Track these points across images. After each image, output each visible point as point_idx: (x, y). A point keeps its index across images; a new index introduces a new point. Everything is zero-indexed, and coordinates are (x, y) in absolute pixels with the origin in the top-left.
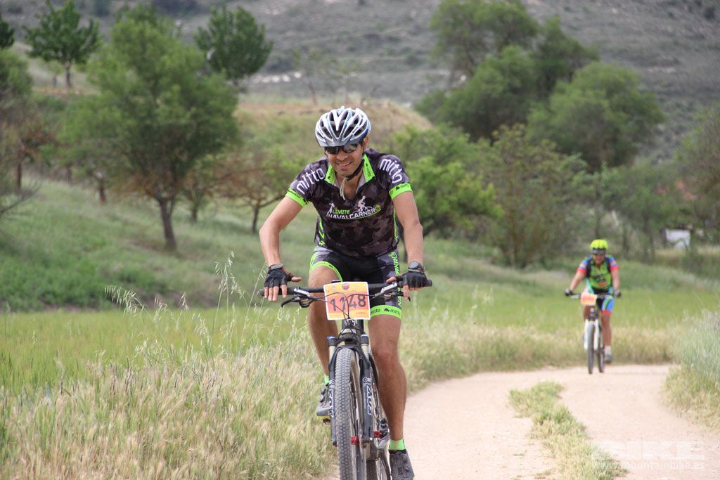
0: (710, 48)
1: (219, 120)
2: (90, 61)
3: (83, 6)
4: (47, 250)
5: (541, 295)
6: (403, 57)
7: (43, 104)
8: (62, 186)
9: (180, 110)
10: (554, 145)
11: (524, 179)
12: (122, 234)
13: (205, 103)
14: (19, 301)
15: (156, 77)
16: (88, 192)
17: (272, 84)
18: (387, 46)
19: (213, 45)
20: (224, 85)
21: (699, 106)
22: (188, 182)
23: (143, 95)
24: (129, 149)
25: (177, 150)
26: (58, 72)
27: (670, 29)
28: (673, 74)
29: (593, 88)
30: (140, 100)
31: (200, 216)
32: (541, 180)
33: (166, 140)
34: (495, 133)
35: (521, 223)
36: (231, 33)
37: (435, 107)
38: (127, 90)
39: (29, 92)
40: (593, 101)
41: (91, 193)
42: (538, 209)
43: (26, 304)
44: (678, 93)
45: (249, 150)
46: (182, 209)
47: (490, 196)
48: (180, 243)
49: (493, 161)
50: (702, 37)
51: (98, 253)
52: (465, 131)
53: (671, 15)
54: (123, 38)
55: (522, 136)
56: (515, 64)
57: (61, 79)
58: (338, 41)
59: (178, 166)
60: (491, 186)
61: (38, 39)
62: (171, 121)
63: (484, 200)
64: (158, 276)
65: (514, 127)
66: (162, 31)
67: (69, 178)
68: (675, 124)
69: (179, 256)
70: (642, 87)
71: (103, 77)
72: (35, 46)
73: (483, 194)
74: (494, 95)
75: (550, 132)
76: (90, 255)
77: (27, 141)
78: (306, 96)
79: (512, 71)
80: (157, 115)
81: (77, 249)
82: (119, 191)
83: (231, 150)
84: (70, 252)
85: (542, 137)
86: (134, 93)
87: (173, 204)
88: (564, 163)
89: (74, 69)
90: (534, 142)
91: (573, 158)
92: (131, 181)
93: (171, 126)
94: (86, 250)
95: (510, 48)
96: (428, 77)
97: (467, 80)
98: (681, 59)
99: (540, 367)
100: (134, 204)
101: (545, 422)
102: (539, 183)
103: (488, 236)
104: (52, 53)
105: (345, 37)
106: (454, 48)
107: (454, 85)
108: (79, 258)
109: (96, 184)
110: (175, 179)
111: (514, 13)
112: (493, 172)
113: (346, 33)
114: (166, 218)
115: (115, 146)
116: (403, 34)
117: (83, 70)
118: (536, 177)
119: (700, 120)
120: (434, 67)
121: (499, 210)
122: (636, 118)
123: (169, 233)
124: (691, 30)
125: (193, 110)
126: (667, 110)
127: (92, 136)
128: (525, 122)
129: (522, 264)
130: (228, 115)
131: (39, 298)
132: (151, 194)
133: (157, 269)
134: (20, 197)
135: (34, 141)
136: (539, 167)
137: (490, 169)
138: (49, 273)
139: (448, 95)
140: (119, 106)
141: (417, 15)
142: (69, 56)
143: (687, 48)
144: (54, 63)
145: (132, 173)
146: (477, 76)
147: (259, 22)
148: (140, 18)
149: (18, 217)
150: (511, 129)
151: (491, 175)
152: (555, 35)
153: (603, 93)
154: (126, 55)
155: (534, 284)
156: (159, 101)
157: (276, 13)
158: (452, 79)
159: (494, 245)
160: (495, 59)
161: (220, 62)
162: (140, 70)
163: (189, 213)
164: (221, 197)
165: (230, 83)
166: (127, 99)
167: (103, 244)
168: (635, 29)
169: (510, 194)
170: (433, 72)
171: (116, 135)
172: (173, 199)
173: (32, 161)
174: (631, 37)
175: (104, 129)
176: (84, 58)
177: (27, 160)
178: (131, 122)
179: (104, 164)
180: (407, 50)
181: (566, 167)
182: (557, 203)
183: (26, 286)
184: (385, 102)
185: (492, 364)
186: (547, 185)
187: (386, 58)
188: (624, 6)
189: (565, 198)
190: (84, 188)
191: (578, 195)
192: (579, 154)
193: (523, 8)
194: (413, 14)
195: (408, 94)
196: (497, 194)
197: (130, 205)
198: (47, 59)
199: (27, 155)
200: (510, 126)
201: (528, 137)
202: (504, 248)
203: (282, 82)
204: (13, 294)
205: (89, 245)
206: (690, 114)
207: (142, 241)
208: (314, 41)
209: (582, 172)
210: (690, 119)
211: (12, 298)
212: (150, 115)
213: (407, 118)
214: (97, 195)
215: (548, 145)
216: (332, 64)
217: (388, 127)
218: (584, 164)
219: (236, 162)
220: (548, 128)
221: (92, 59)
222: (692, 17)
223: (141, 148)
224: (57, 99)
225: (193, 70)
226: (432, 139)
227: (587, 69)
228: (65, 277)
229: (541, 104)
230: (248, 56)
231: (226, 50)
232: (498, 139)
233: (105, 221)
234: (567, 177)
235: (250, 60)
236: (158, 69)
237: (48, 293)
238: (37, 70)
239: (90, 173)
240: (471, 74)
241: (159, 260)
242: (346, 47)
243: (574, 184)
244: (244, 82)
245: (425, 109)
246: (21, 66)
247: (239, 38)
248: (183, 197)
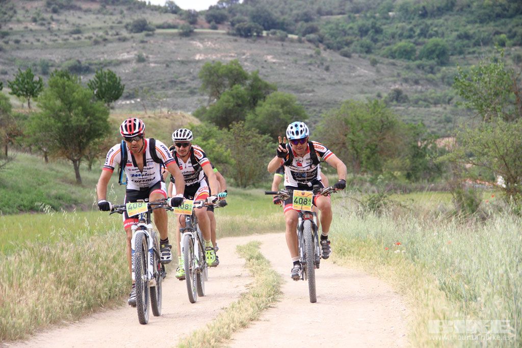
0: (328, 84)
1: (101, 122)
2: (39, 96)
3: (36, 70)
4: (20, 186)
5: (254, 200)
6: (188, 91)
7: (17, 117)
8: (27, 155)
9: (82, 118)
10: (258, 130)
11: (244, 147)
12: (56, 177)
13: (93, 115)
14: (7, 209)
15: (70, 103)
16: (39, 158)
17: (127, 104)
18: (179, 86)
19: (98, 87)
20: (103, 106)
21: (324, 111)
22: (87, 152)
23: (64, 111)
24: (58, 138)
25: (81, 137)
26: (24, 102)
27: (310, 76)
28: (312, 96)
29: (275, 104)
30: (63, 114)
31: (93, 167)
32: (252, 147)
33: (76, 132)
34: (230, 125)
35: (243, 167)
36: (105, 82)
37: (202, 114)
38: (57, 110)
39: (10, 111)
40: (276, 110)
41: (40, 158)
42: (251, 160)
43: (11, 211)
44: (315, 105)
45: (115, 136)
46: (84, 164)
47: (229, 155)
48: (83, 180)
49: (230, 138)
50: (324, 79)
51: (45, 186)
52: (217, 125)
53: (310, 69)
54: (54, 85)
55: (243, 126)
56: (239, 93)
57: (26, 105)
58: (157, 84)
59: (81, 144)
60: (229, 150)
61: (15, 86)
62: (77, 124)
63: (226, 157)
64: (73, 196)
65: (239, 123)
66: (73, 81)
67: (30, 151)
68: (313, 119)
69: (83, 187)
70: (297, 102)
71: (45, 104)
72: (13, 90)
73: (225, 154)
74: (230, 108)
75: (256, 124)
76: (41, 187)
77: (10, 135)
78: (142, 110)
79: (237, 97)
80: (71, 121)
81: (35, 184)
82: (54, 157)
83: (106, 136)
84: (31, 186)
85: (252, 127)
86: (60, 111)
87: (79, 162)
88: (262, 139)
89: (31, 100)
90: (248, 129)
91: (266, 136)
92: (60, 152)
93: (77, 125)
94: (39, 185)
95: (236, 86)
96: (198, 100)
97: (217, 101)
98: (315, 89)
99: (252, 234)
100: (61, 162)
101: (251, 260)
102: (251, 148)
103: (228, 173)
104: (21, 92)
105: (160, 82)
106: (210, 86)
107: (211, 104)
108: (36, 189)
109: (43, 154)
110: (80, 151)
111: (237, 70)
112: (230, 144)
113: (161, 80)
114: (77, 169)
115: (51, 136)
116: (187, 80)
117: (36, 100)
118: (250, 145)
119: (324, 117)
120: (202, 95)
121: (233, 161)
122: (295, 117)
123: (78, 176)
124: (319, 76)
125: (89, 118)
126: (310, 113)
127: (40, 131)
128: (244, 120)
129: (245, 186)
130: (105, 121)
131: (17, 208)
132: (69, 158)
133: (72, 193)
134: (7, 161)
135: (13, 134)
136: (251, 141)
137: (228, 142)
138: (21, 196)
139: (208, 108)
140: (53, 117)
141: (193, 71)
142: (29, 94)
143: (318, 84)
144: (22, 97)
145: (60, 148)
146: (221, 99)
147: (117, 76)
148: (62, 76)
149: (6, 170)
150: (238, 123)
151: (229, 145)
152: (256, 79)
153: (280, 106)
154: (55, 93)
155: (250, 195)
156: (72, 114)
157: (127, 71)
158: (210, 101)
159: (231, 177)
160: (229, 91)
161: (100, 95)
162: (62, 100)
163: (87, 166)
164: (102, 158)
165: (106, 105)
166: (57, 114)
167: (47, 182)
168: (294, 76)
169: (238, 154)
170: (201, 98)
171: (52, 131)
172: (79, 160)
173: (12, 143)
174: (292, 80)
175: (46, 128)
176: (36, 95)
177: (10, 143)
178: (59, 124)
179: (47, 144)
180: (189, 87)
181: (264, 140)
182: (260, 157)
183: (10, 203)
184: (179, 112)
185: (229, 233)
186: (255, 149)
187: (179, 91)
188: (288, 65)
189: (263, 155)
190: (37, 156)
191: (269, 153)
192: (269, 134)
193: (240, 67)
194: (192, 70)
195: (190, 108)
196: (232, 154)
197: (60, 163)
198: (19, 96)
199: (10, 141)
200: (237, 122)
201: (246, 127)
202: (236, 179)
203: (131, 103)
204: (5, 207)
205: (40, 182)
206: (320, 115)
207: (65, 180)
208: (145, 84)
209: (271, 143)
210: (320, 117)
211: (4, 208)
212: (68, 121)
213: (190, 119)
214: (44, 159)
215: (254, 130)
216: (154, 95)
217: (181, 124)
218: (272, 138)
219: (109, 142)
220: (255, 122)
221: (40, 95)
222: (319, 70)
223: (64, 136)
224: (24, 114)
225: (88, 99)
226: (201, 129)
227: (272, 95)
228: (29, 198)
229: (251, 111)
230: (113, 92)
231: (103, 89)
232: (232, 128)
233: (48, 171)
234: (264, 145)
235: (115, 93)
236: (71, 99)
237: (21, 205)
238: (14, 101)
239: (40, 149)
240: (219, 98)
241: (74, 188)
242: (161, 86)
243: (267, 148)
244: (113, 104)
245: (197, 115)
246: (6, 99)
247: (109, 84)
248: (84, 159)
